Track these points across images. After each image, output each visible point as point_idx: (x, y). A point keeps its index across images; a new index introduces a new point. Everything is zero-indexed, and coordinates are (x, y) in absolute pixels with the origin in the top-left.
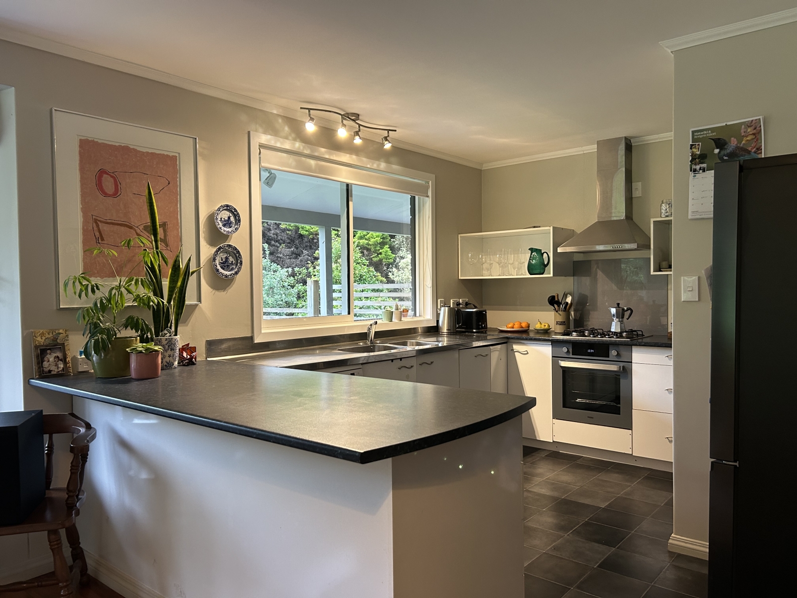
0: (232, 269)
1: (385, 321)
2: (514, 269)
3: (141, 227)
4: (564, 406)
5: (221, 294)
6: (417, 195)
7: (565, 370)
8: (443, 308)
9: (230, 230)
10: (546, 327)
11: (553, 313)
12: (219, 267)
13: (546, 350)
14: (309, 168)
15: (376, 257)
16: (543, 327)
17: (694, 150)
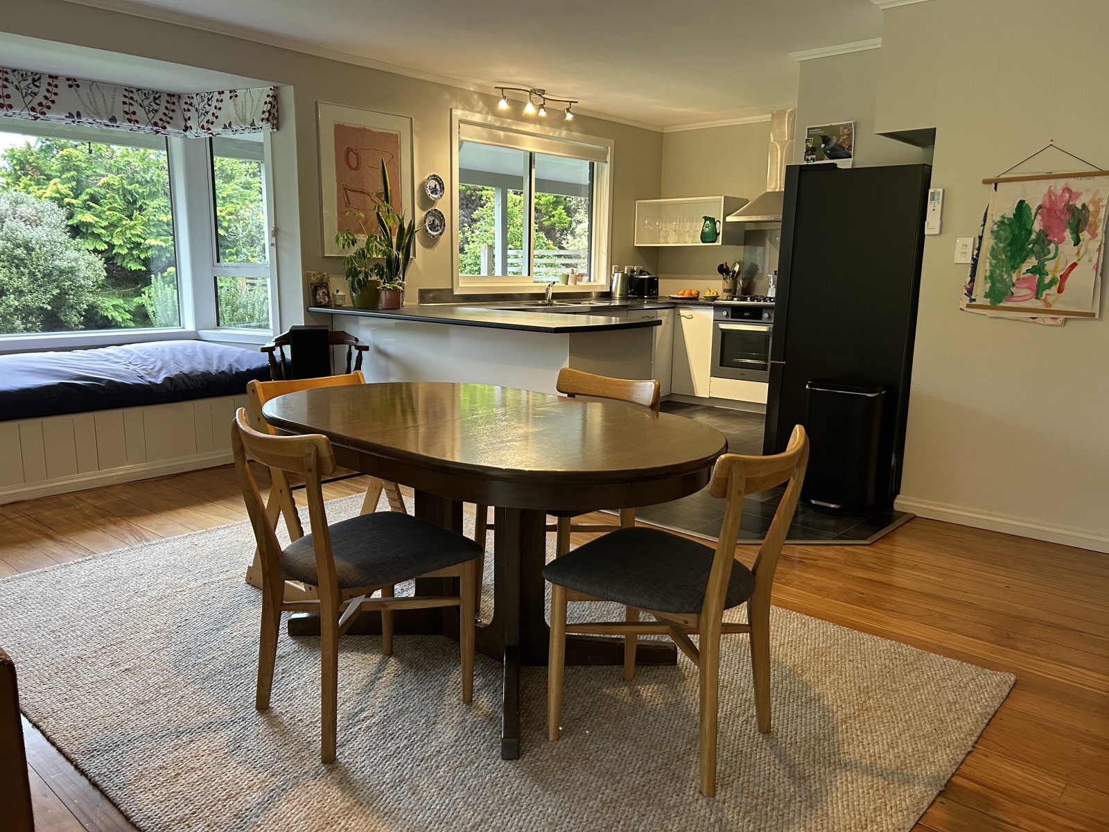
0: (438, 230)
1: (561, 284)
2: (690, 237)
3: (374, 194)
4: (721, 365)
5: (429, 251)
6: (596, 161)
7: (724, 332)
8: (616, 274)
9: (436, 196)
10: (715, 295)
11: (721, 282)
12: (428, 228)
13: (709, 314)
14: (498, 139)
15: (547, 220)
16: (712, 295)
17: (808, 143)
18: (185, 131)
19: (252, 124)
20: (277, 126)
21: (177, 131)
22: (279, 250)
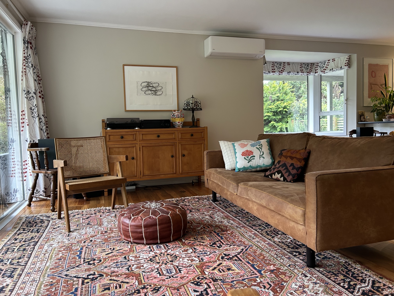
3: (380, 85)
18: (315, 73)
19: (341, 67)
20: (349, 67)
21: (313, 74)
22: (348, 105)
